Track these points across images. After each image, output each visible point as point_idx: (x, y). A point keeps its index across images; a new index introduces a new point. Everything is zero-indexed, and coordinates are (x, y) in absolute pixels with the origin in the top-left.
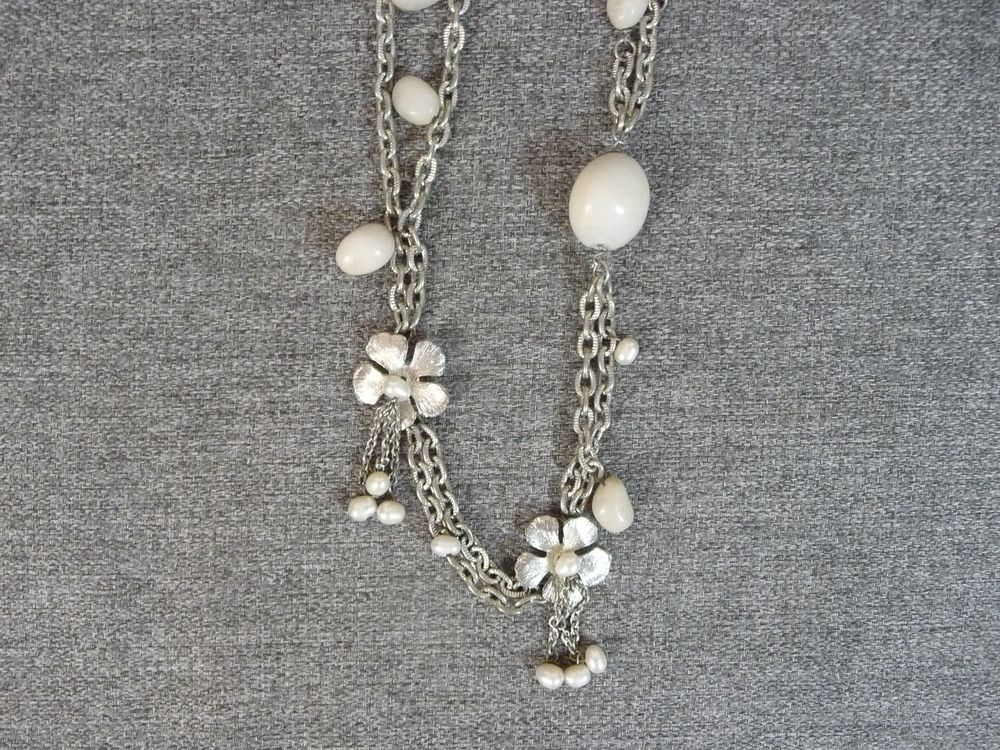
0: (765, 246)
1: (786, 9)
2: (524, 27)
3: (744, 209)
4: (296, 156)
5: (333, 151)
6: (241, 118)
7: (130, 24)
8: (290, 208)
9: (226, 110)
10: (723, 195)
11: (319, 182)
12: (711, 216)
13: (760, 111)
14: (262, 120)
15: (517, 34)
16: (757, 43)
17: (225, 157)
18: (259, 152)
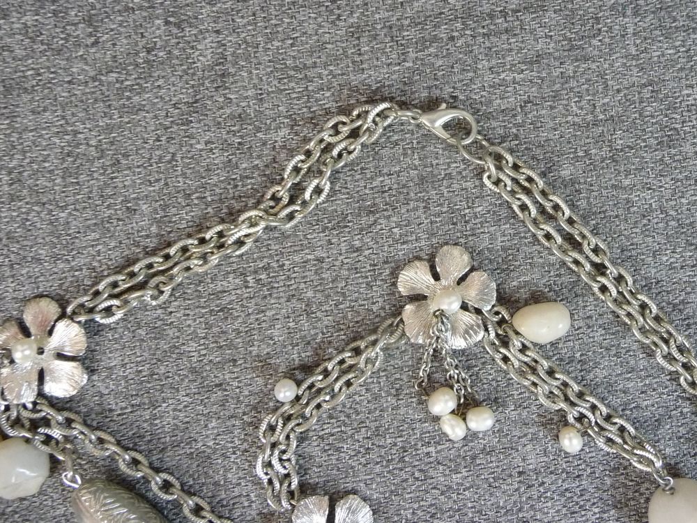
0: (681, 412)
1: (668, 179)
2: (410, 238)
3: (655, 380)
4: (202, 400)
5: (238, 390)
6: (141, 371)
7: (15, 296)
8: (204, 452)
9: (123, 366)
10: (632, 370)
11: (228, 423)
12: (624, 392)
13: (657, 283)
14: (162, 370)
15: (405, 246)
16: (644, 216)
17: (131, 412)
18: (164, 402)
